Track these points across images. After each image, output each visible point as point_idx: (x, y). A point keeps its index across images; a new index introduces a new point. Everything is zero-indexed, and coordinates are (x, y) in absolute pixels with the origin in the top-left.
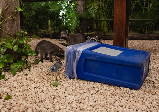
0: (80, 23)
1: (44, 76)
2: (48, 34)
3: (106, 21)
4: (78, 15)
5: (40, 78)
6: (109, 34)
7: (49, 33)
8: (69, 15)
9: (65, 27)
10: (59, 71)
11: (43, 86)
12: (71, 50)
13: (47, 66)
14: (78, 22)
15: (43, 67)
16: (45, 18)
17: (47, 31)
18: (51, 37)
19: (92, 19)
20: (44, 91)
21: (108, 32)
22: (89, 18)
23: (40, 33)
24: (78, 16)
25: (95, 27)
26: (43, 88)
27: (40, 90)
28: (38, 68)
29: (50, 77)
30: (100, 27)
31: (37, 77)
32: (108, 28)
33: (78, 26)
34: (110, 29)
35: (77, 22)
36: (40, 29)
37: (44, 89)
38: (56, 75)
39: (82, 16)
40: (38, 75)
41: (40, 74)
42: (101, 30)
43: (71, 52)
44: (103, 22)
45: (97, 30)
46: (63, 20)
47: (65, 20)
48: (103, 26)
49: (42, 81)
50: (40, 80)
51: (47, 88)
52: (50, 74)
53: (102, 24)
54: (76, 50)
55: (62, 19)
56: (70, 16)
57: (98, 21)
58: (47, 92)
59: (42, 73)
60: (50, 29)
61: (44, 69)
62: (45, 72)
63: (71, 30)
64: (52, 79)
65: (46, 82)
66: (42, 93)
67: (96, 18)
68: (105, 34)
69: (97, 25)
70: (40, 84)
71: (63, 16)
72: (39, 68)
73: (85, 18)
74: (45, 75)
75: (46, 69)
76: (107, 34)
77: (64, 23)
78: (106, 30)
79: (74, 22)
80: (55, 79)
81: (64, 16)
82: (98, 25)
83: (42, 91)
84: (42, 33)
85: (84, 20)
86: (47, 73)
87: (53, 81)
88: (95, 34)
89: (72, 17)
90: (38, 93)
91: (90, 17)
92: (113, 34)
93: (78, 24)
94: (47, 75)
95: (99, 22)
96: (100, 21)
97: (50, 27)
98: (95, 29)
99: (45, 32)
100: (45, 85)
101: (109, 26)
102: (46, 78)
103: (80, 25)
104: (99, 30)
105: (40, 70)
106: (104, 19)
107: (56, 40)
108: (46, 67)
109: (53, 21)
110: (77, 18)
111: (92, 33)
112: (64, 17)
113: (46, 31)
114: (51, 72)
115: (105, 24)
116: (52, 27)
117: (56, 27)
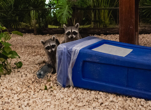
0: (73, 13)
1: (29, 85)
2: (30, 28)
3: (107, 10)
4: (70, 2)
5: (24, 86)
6: (111, 27)
7: (33, 28)
8: (57, 3)
9: (53, 19)
10: (49, 77)
11: (29, 97)
12: (65, 49)
13: (33, 71)
14: (71, 12)
15: (27, 72)
16: (27, 8)
17: (30, 24)
18: (35, 32)
19: (89, 8)
20: (31, 104)
21: (111, 24)
22: (85, 6)
23: (20, 27)
24: (70, 5)
25: (93, 19)
26: (29, 100)
27: (26, 103)
28: (21, 73)
29: (38, 85)
30: (99, 18)
31: (20, 86)
32: (110, 20)
33: (71, 17)
34: (113, 20)
35: (69, 12)
36: (20, 23)
37: (31, 102)
38: (45, 82)
39: (75, 4)
40: (21, 83)
41: (24, 81)
42: (100, 22)
43: (64, 52)
44: (103, 11)
45: (95, 22)
46: (51, 10)
47: (52, 10)
48: (104, 17)
49: (27, 90)
50: (24, 90)
51: (34, 99)
52: (37, 82)
53: (103, 14)
54: (71, 49)
55: (48, 9)
56: (60, 4)
57: (97, 10)
58: (34, 105)
59: (26, 80)
60: (33, 21)
61: (28, 75)
62: (30, 79)
63: (61, 22)
64: (40, 88)
65: (32, 92)
66: (27, 107)
67: (94, 6)
68: (106, 27)
69: (95, 15)
70: (25, 94)
71: (50, 4)
72: (23, 73)
73: (79, 6)
74: (31, 82)
75: (32, 75)
76: (109, 27)
77: (52, 14)
78: (107, 21)
79: (65, 12)
80: (44, 87)
81: (52, 4)
82: (97, 16)
83: (28, 104)
84: (23, 27)
85: (78, 9)
86: (33, 80)
87: (41, 90)
88: (93, 27)
89: (62, 6)
90: (23, 106)
91: (87, 5)
92: (117, 26)
93: (70, 14)
94: (33, 82)
95: (97, 12)
96: (99, 10)
97: (34, 20)
98: (92, 21)
99: (26, 26)
100: (31, 96)
101: (111, 17)
102: (31, 86)
103: (72, 16)
104: (98, 21)
105: (24, 76)
106: (105, 7)
107: (41, 36)
108: (30, 72)
109: (37, 11)
110: (69, 6)
111: (89, 26)
112: (51, 6)
113: (28, 24)
114: (38, 78)
115: (106, 14)
116: (36, 19)
117: (41, 19)
